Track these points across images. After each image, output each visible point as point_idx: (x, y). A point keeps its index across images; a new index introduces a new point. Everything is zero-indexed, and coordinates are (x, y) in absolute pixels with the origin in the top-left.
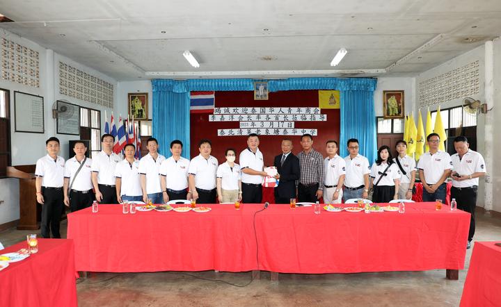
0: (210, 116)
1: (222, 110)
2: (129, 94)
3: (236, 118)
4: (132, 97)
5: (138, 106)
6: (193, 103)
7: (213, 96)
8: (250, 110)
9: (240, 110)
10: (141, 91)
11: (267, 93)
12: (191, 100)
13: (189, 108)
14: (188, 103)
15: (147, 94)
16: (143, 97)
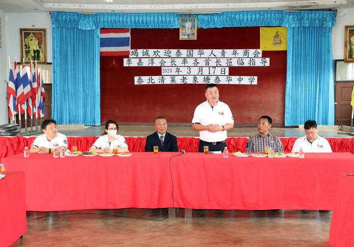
0: (125, 60)
1: (140, 52)
2: (21, 30)
3: (157, 63)
4: (25, 33)
5: (34, 45)
6: (104, 43)
7: (128, 35)
8: (174, 52)
9: (162, 52)
10: (38, 26)
11: (195, 31)
12: (102, 39)
13: (98, 50)
14: (97, 42)
15: (44, 30)
16: (40, 34)
